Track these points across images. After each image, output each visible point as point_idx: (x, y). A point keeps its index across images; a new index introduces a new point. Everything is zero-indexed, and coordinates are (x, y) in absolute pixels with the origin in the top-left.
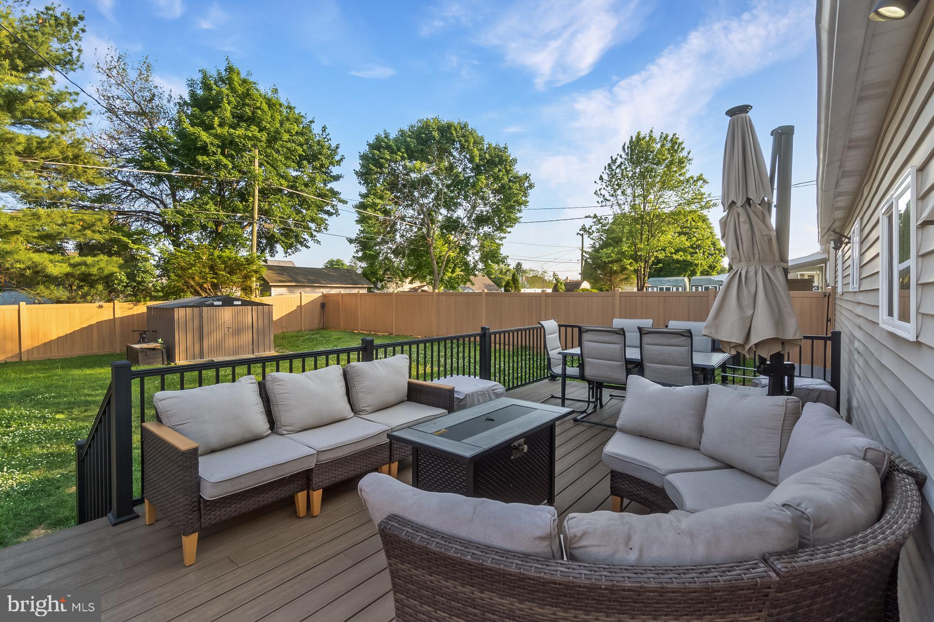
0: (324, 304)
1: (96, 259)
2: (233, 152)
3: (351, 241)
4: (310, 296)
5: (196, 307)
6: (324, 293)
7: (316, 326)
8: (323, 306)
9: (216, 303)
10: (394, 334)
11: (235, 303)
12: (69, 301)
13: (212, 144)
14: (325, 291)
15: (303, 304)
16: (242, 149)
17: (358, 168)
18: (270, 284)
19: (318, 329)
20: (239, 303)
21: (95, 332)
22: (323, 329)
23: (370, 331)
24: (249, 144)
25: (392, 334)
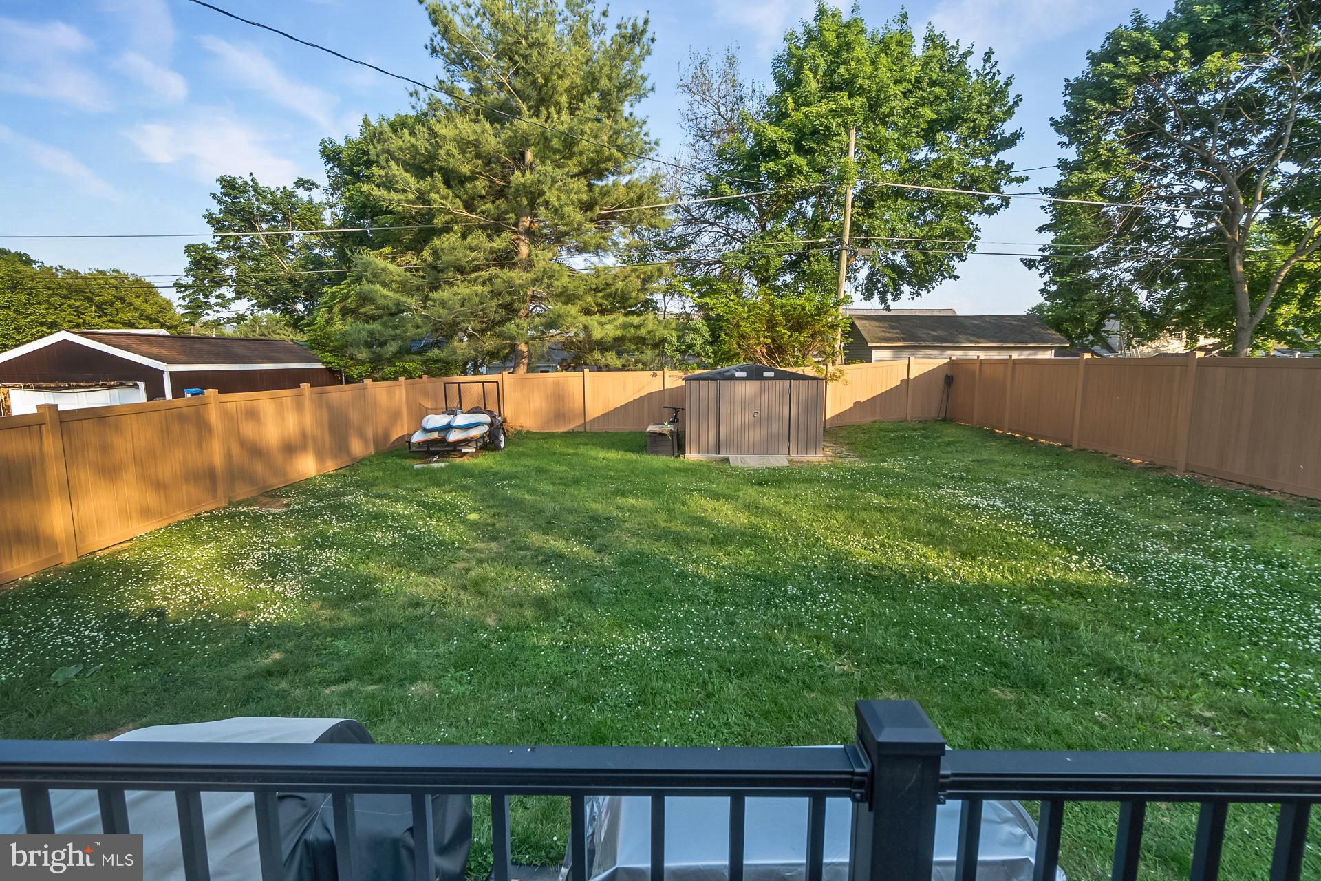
0: (950, 378)
1: (642, 318)
2: (812, 145)
3: (1030, 264)
4: (924, 363)
5: (712, 379)
6: (954, 358)
7: (933, 413)
8: (949, 380)
9: (738, 375)
10: (1075, 446)
11: (766, 374)
12: (624, 368)
13: (781, 140)
14: (957, 355)
15: (911, 377)
16: (824, 134)
17: (1061, 112)
18: (870, 345)
19: (936, 421)
20: (771, 374)
21: (646, 405)
22: (944, 420)
23: (1026, 434)
24: (834, 123)
25: (1070, 446)
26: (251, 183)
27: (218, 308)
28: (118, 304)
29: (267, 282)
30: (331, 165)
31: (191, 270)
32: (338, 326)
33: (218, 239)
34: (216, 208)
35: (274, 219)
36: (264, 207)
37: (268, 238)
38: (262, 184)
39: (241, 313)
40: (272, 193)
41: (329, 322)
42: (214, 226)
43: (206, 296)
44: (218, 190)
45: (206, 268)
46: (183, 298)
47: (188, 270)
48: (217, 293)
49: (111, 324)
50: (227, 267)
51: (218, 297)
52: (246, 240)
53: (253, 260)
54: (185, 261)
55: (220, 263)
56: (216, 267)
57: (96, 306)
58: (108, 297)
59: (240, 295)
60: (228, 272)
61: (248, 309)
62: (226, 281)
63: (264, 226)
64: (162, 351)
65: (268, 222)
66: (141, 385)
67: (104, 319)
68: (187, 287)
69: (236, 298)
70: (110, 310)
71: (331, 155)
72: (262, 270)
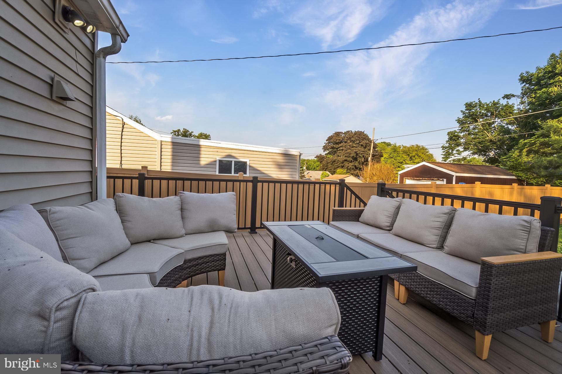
26: (478, 103)
27: (456, 155)
28: (416, 157)
29: (479, 143)
30: (524, 84)
31: (449, 141)
32: (525, 159)
33: (460, 128)
34: (461, 116)
35: (486, 116)
36: (483, 111)
37: (482, 125)
38: (483, 102)
39: (465, 156)
40: (487, 105)
41: (520, 156)
42: (459, 123)
43: (453, 150)
44: (464, 109)
45: (454, 140)
46: (444, 152)
47: (447, 142)
48: (457, 149)
49: (413, 163)
50: (462, 138)
51: (457, 151)
52: (472, 127)
53: (474, 135)
54: (447, 138)
55: (460, 137)
56: (458, 139)
57: (410, 157)
58: (414, 154)
59: (465, 149)
60: (462, 140)
61: (468, 155)
62: (461, 144)
63: (481, 120)
64: (452, 168)
65: (483, 118)
66: (445, 180)
67: (411, 161)
68: (446, 147)
69: (464, 151)
70: (414, 158)
71: (524, 79)
72: (478, 138)
